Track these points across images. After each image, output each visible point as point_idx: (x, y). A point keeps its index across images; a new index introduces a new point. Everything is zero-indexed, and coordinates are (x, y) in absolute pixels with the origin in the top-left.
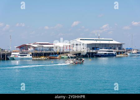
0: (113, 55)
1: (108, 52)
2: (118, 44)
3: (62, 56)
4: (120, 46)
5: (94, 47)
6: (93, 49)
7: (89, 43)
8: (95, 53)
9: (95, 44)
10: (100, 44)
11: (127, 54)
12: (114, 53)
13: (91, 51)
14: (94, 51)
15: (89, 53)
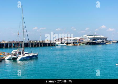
0: (104, 44)
1: (102, 42)
2: (105, 38)
3: (80, 44)
4: (106, 39)
5: (94, 39)
7: (91, 37)
8: (95, 42)
9: (94, 38)
10: (96, 38)
11: (110, 43)
12: (105, 42)
13: (93, 41)
14: (95, 41)
15: (92, 42)
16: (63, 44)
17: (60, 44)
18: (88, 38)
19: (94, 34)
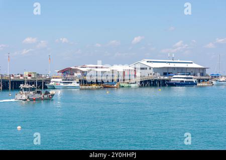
0: (192, 84)
2: (199, 69)
3: (122, 84)
4: (202, 71)
5: (167, 72)
6: (165, 74)
8: (168, 81)
9: (168, 68)
10: (174, 68)
11: (212, 83)
12: (194, 80)
13: (162, 78)
14: (166, 78)
15: (159, 81)
16: (69, 85)
17: (62, 84)
18: (150, 69)
19: (169, 58)
